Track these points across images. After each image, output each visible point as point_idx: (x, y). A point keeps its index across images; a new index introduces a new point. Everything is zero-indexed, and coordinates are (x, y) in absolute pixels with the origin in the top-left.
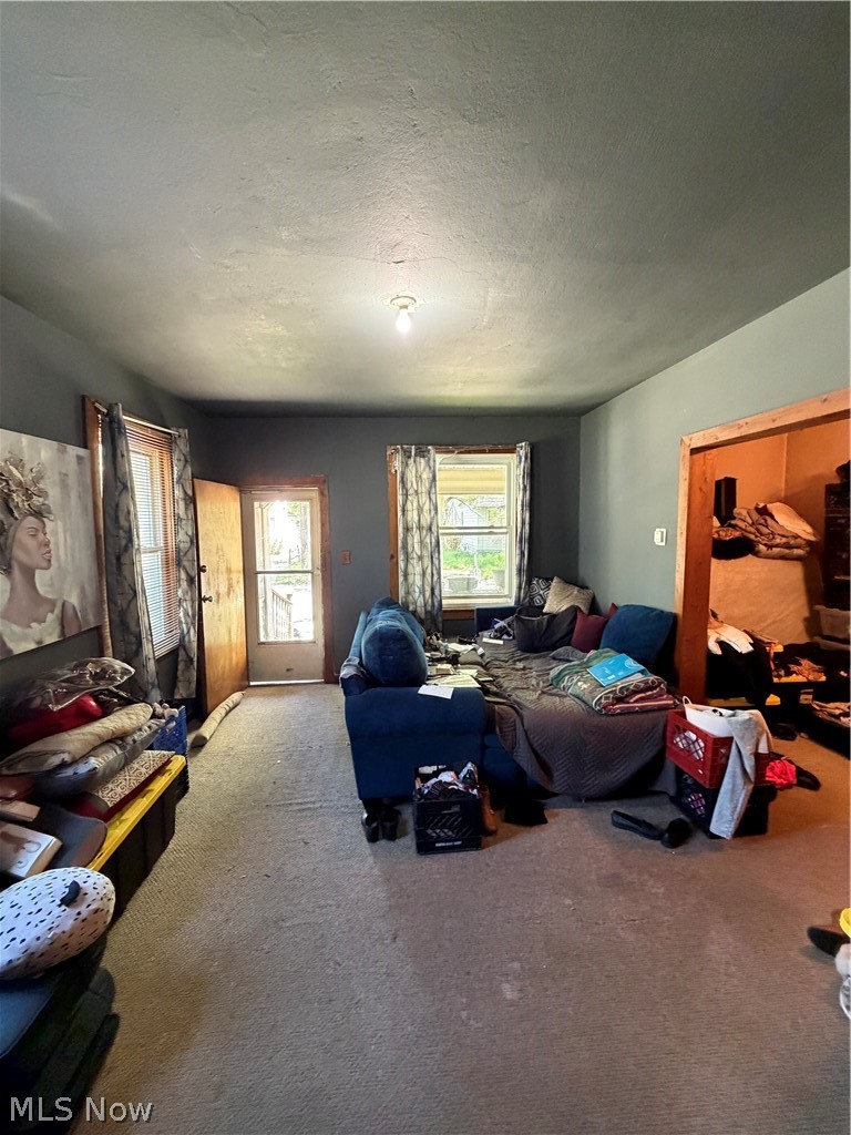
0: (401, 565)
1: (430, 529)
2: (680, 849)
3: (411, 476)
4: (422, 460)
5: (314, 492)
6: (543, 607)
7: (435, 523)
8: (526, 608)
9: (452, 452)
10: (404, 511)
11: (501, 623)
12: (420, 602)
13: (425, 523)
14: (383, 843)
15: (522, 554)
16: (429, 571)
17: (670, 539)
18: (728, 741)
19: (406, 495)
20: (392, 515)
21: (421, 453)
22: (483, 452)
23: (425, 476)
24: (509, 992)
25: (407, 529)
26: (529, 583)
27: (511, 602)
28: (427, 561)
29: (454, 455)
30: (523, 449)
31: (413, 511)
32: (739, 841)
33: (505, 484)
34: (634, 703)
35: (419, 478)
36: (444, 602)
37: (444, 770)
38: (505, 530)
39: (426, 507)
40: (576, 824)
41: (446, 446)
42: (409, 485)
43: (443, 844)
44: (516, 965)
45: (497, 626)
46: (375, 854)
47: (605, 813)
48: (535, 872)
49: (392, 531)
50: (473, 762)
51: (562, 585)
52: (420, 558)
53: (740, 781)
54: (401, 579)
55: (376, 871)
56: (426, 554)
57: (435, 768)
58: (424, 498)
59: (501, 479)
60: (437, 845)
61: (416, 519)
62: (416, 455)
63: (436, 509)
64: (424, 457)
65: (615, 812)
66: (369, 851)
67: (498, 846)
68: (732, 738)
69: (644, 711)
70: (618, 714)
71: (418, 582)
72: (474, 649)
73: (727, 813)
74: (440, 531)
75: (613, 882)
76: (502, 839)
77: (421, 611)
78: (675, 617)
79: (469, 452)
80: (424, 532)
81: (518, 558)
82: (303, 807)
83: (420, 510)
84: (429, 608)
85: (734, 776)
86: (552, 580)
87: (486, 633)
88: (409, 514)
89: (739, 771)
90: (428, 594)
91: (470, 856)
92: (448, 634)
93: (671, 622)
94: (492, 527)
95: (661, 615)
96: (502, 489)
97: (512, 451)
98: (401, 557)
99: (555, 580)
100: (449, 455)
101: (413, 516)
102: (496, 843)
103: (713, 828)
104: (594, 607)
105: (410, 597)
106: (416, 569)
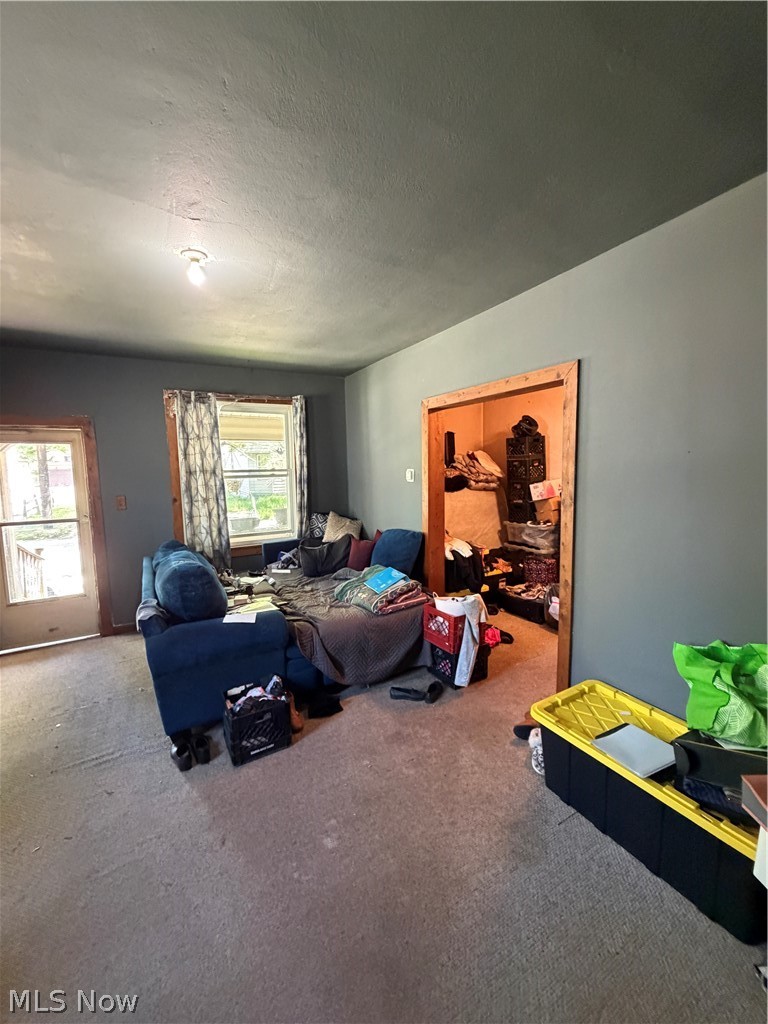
0: (186, 507)
1: (214, 472)
2: (437, 703)
3: (191, 420)
4: (202, 406)
5: (77, 434)
6: (322, 538)
7: (219, 467)
8: (308, 540)
9: (233, 400)
10: (186, 455)
11: (287, 555)
12: (208, 542)
13: (209, 465)
14: (197, 769)
15: (302, 493)
16: (215, 512)
17: (416, 476)
18: (462, 618)
19: (187, 439)
20: (172, 459)
21: (201, 399)
22: (263, 402)
23: (205, 421)
24: (329, 843)
25: (190, 473)
26: (309, 518)
27: (294, 536)
28: (213, 503)
29: (234, 403)
30: (298, 401)
31: (194, 455)
32: (472, 686)
33: (284, 432)
34: (401, 603)
35: (200, 423)
36: (232, 541)
37: (251, 688)
38: (285, 473)
39: (209, 452)
40: (365, 705)
41: (226, 394)
42: (190, 430)
43: (258, 751)
44: (333, 822)
45: (283, 558)
46: (189, 780)
47: (385, 691)
48: (339, 749)
49: (173, 474)
50: (278, 675)
51: (337, 518)
52: (206, 500)
53: (471, 644)
54: (186, 521)
55: (195, 794)
56: (211, 496)
57: (243, 688)
58: (206, 443)
59: (280, 427)
60: (252, 753)
61: (199, 462)
62: (196, 401)
63: (219, 453)
64: (204, 403)
65: (393, 688)
66: (183, 780)
67: (305, 740)
68: (465, 616)
69: (408, 607)
70: (391, 613)
71: (204, 522)
72: (265, 580)
73: (465, 669)
74: (225, 474)
75: (398, 738)
76: (309, 732)
77: (209, 551)
78: (423, 535)
79: (249, 401)
80: (208, 475)
81: (299, 497)
82: (100, 761)
83: (203, 454)
84: (217, 548)
85: (467, 642)
86: (328, 514)
87: (273, 565)
88: (192, 458)
89: (470, 637)
90: (215, 534)
91: (282, 754)
92: (238, 570)
93: (421, 540)
94: (273, 470)
95: (414, 535)
96: (281, 436)
97: (289, 402)
98: (185, 500)
99: (331, 514)
100: (230, 403)
101: (195, 460)
102: (303, 736)
103: (457, 683)
104: (363, 534)
105: (197, 539)
106: (201, 511)
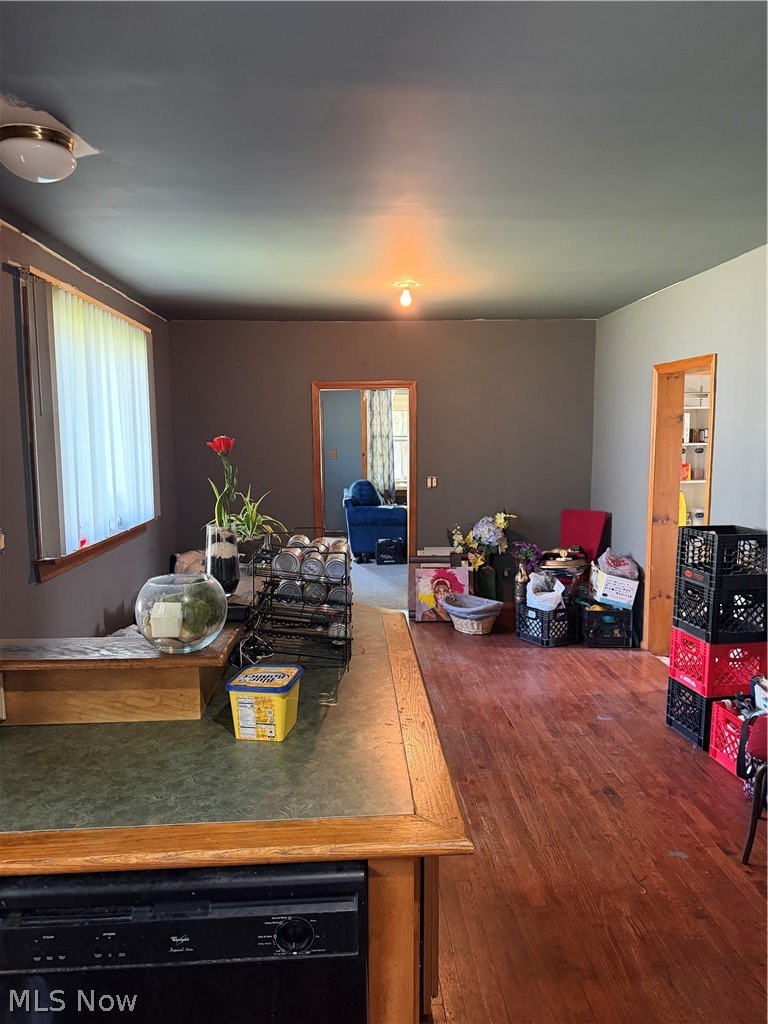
0: (369, 459)
1: (388, 437)
3: (376, 402)
4: (383, 393)
7: (391, 433)
10: (371, 425)
12: (381, 484)
13: (384, 434)
16: (387, 465)
19: (372, 415)
20: (363, 427)
23: (385, 402)
25: (373, 437)
28: (386, 458)
31: (377, 425)
35: (380, 404)
36: (396, 485)
39: (386, 423)
42: (374, 409)
49: (363, 438)
52: (382, 455)
54: (369, 468)
56: (385, 453)
58: (384, 417)
61: (379, 430)
63: (392, 424)
71: (380, 471)
77: (382, 489)
80: (384, 439)
83: (381, 424)
84: (387, 488)
88: (375, 427)
90: (386, 478)
98: (369, 454)
101: (377, 429)
105: (375, 481)
106: (378, 462)
